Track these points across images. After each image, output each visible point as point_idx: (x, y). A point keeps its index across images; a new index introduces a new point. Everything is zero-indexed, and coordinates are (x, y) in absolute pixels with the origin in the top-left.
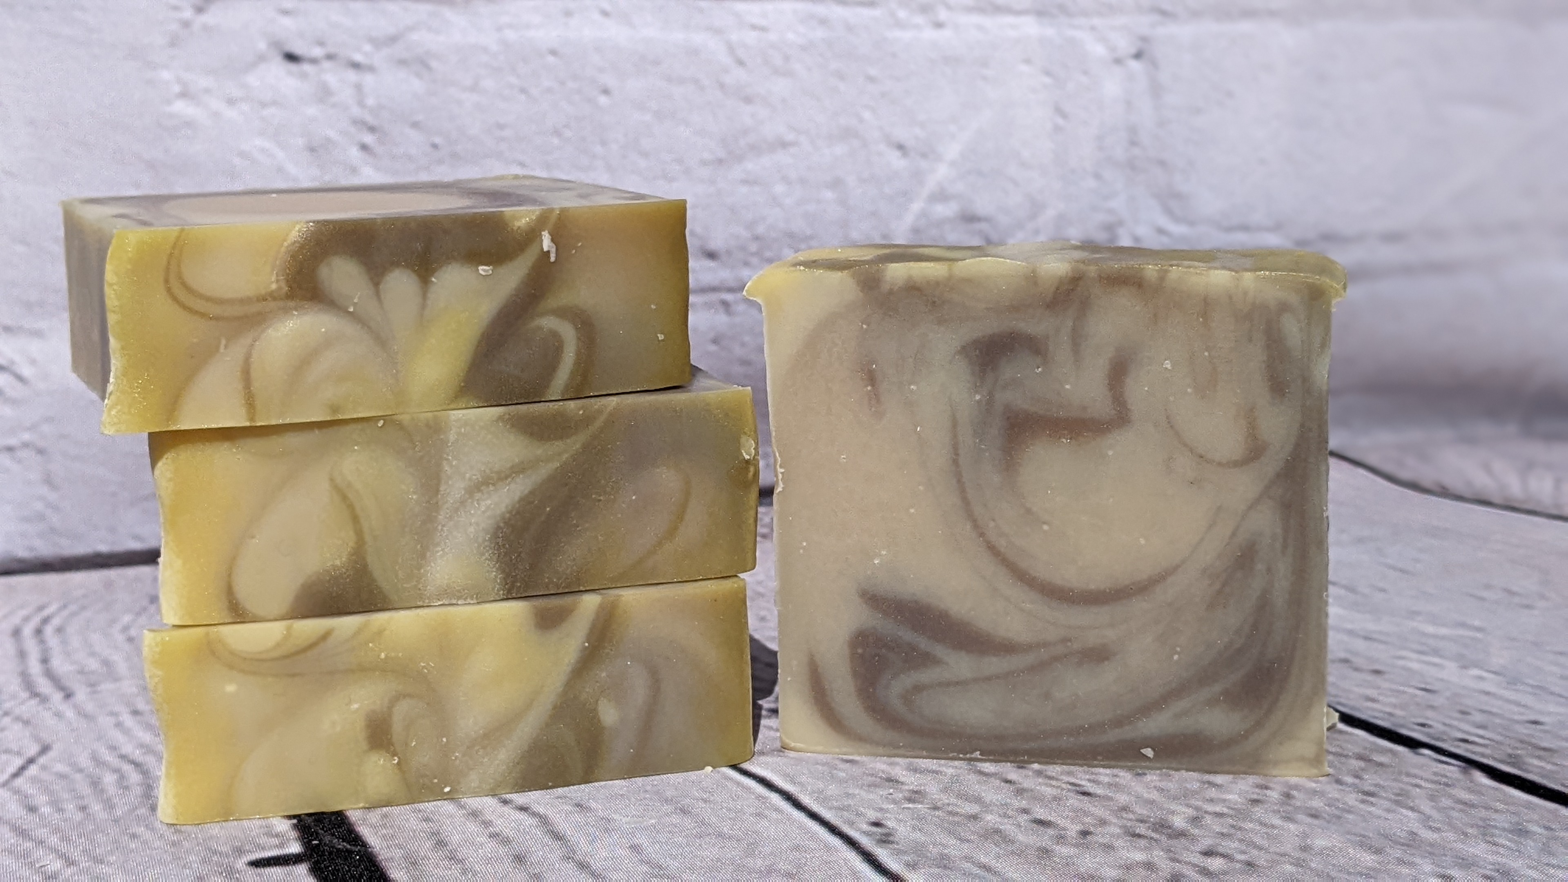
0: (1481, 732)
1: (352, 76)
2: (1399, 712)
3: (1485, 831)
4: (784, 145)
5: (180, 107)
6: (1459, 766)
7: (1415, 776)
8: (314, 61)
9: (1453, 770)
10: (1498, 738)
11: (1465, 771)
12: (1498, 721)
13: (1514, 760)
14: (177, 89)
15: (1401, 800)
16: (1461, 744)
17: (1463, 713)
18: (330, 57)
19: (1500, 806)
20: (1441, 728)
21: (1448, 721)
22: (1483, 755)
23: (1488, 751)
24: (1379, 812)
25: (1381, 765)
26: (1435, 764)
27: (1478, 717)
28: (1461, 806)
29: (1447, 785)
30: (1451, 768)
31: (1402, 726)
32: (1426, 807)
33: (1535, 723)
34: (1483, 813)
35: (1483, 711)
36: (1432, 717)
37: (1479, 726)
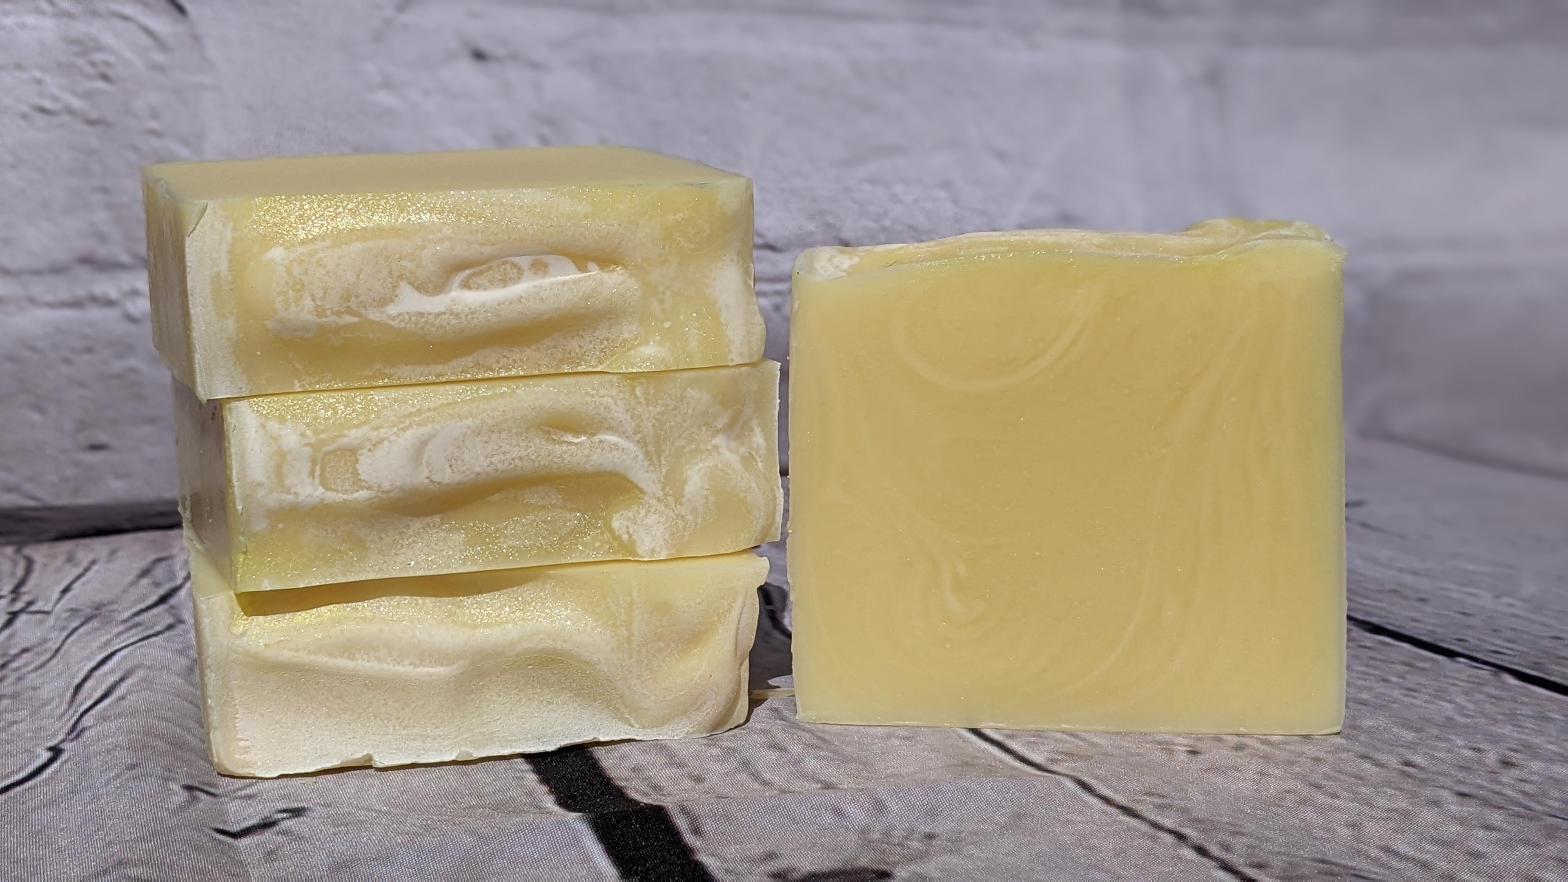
0: (1510, 645)
2: (1439, 630)
3: (1512, 718)
6: (1491, 671)
7: (1454, 678)
9: (1485, 673)
10: (1525, 650)
11: (1496, 674)
12: (1525, 636)
13: (1537, 666)
15: (1440, 694)
16: (1493, 655)
17: (1495, 631)
19: (1525, 699)
20: (1477, 642)
21: (1482, 637)
22: (1512, 663)
23: (1516, 660)
24: (1419, 703)
25: (1423, 669)
26: (1468, 669)
27: (1509, 634)
28: (1493, 700)
29: (1479, 684)
30: (1484, 672)
31: (1443, 641)
32: (1460, 700)
33: (1558, 638)
34: (1511, 705)
35: (1512, 629)
36: (1468, 634)
37: (1509, 641)
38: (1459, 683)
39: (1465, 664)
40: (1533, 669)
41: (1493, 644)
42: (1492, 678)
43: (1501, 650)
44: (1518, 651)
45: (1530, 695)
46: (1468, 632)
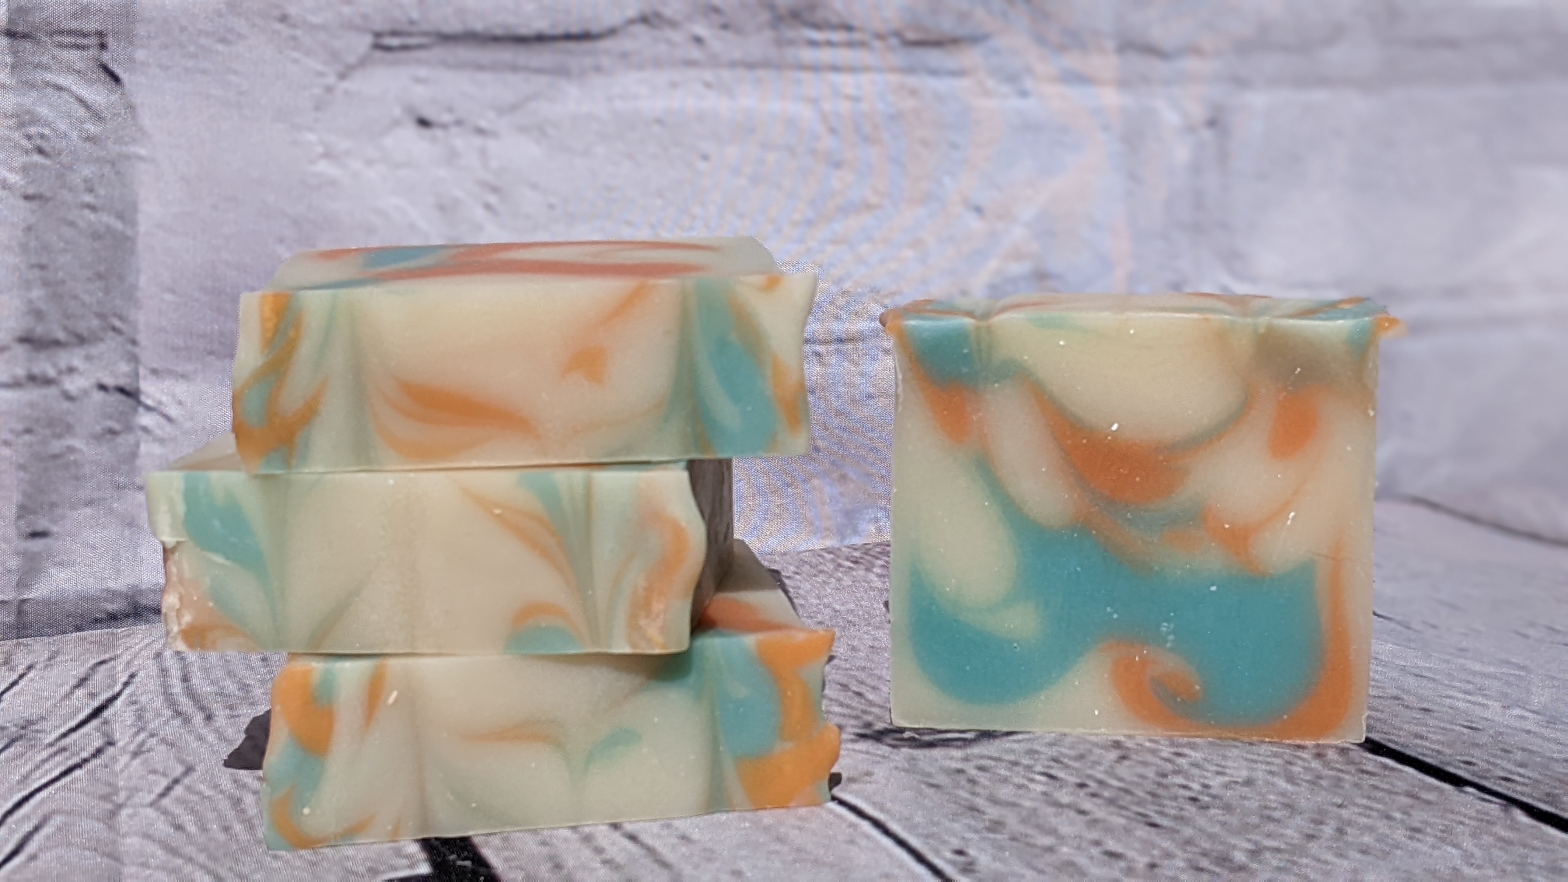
0: (1522, 771)
1: (477, 141)
2: (1444, 749)
3: (1521, 869)
4: (868, 207)
5: (323, 167)
6: (1500, 804)
7: (1459, 813)
8: (444, 126)
9: (1494, 808)
10: (1537, 777)
11: (1506, 810)
12: (1537, 760)
13: (1551, 798)
14: (320, 149)
15: (1446, 836)
16: (1503, 783)
17: (1505, 751)
18: (459, 123)
19: (1538, 844)
20: (1484, 766)
21: (1490, 759)
22: (1523, 794)
23: (1527, 790)
24: (1425, 849)
25: (1429, 803)
26: (1478, 802)
27: (1519, 756)
28: (1503, 844)
29: (1488, 822)
30: (1492, 806)
31: (1449, 764)
32: (1468, 844)
34: (1522, 851)
35: (1524, 750)
36: (1477, 756)
37: (1521, 765)
38: (1467, 822)
39: (1474, 795)
40: (1545, 802)
41: (1503, 769)
42: (1502, 815)
43: (1510, 776)
44: (1529, 778)
45: (1543, 837)
46: (1476, 752)
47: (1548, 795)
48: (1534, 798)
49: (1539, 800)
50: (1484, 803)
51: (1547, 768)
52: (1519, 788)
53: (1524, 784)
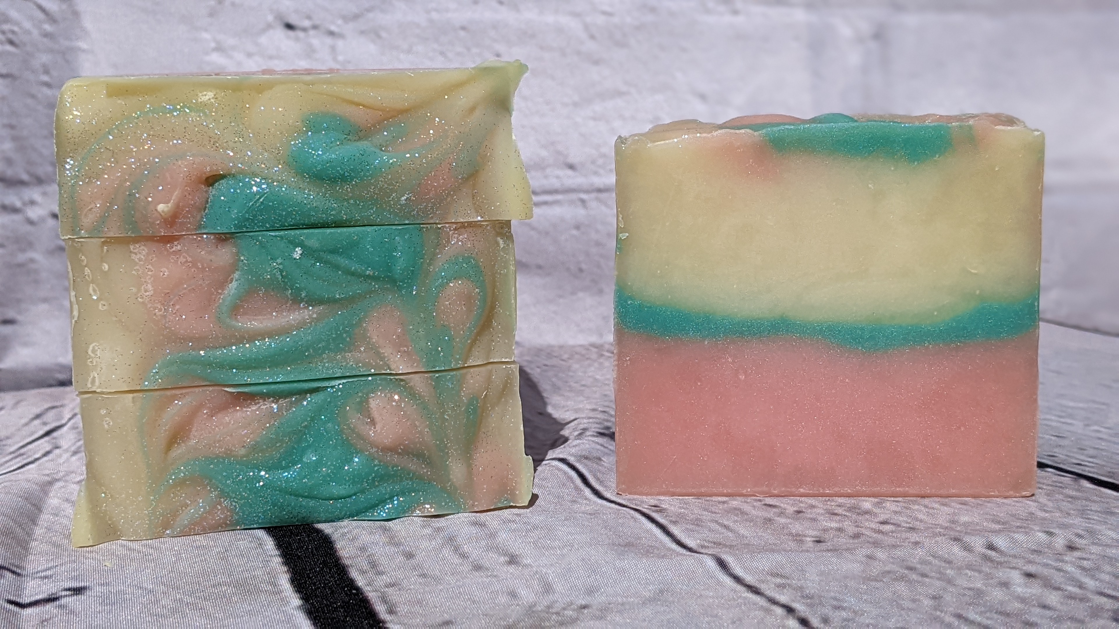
0: (1090, 460)
1: (329, 41)
5: (214, 57)
6: (1073, 478)
8: (304, 30)
10: (1103, 463)
11: (1075, 480)
12: (1104, 454)
14: (213, 45)
16: (1077, 466)
18: (315, 27)
19: (1097, 498)
20: (1065, 457)
22: (1089, 472)
23: (1095, 470)
27: (1091, 452)
28: (1069, 499)
30: (1066, 478)
32: (1045, 500)
34: (1085, 503)
38: (1045, 487)
39: (1052, 473)
40: (1106, 476)
41: (1077, 459)
42: (1073, 483)
43: (1083, 463)
45: (1100, 495)
46: (1059, 450)
47: (1109, 472)
48: (1097, 474)
49: (1102, 475)
50: (1059, 477)
51: (1111, 458)
52: (1087, 469)
53: (1093, 467)
